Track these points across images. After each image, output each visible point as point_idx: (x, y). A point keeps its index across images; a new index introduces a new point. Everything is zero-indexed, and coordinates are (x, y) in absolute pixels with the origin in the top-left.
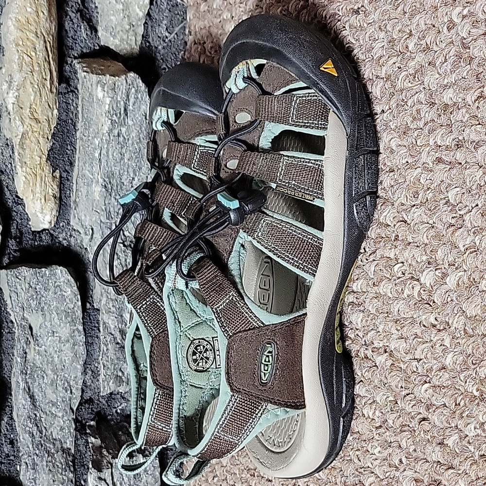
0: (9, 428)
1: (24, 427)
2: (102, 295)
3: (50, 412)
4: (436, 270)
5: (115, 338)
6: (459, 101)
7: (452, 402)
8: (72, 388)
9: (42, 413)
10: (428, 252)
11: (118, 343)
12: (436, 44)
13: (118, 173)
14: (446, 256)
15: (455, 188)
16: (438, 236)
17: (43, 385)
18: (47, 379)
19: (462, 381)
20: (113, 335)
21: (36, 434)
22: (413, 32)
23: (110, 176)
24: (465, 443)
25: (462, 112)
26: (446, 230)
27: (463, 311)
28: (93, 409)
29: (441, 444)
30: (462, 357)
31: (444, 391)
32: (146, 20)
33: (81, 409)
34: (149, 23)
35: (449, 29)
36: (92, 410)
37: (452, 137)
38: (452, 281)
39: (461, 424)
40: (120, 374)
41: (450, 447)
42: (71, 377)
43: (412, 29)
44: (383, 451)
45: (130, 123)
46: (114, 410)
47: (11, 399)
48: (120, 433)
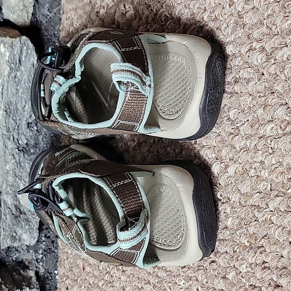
2: (3, 182)
4: (221, 163)
5: (11, 211)
6: (236, 53)
7: (231, 250)
10: (216, 152)
11: (13, 214)
12: (222, 16)
13: (14, 102)
14: (228, 154)
15: (234, 109)
16: (223, 141)
19: (238, 236)
20: (10, 209)
22: (207, 8)
23: (9, 104)
24: (239, 277)
25: (239, 60)
26: (228, 137)
27: (239, 190)
29: (224, 278)
30: (238, 220)
31: (226, 243)
32: (35, 3)
34: (37, 5)
35: (230, 6)
37: (232, 76)
38: (232, 171)
39: (237, 264)
40: (15, 234)
41: (230, 280)
43: (206, 7)
44: (186, 283)
45: (23, 69)
46: (11, 258)
48: (15, 273)
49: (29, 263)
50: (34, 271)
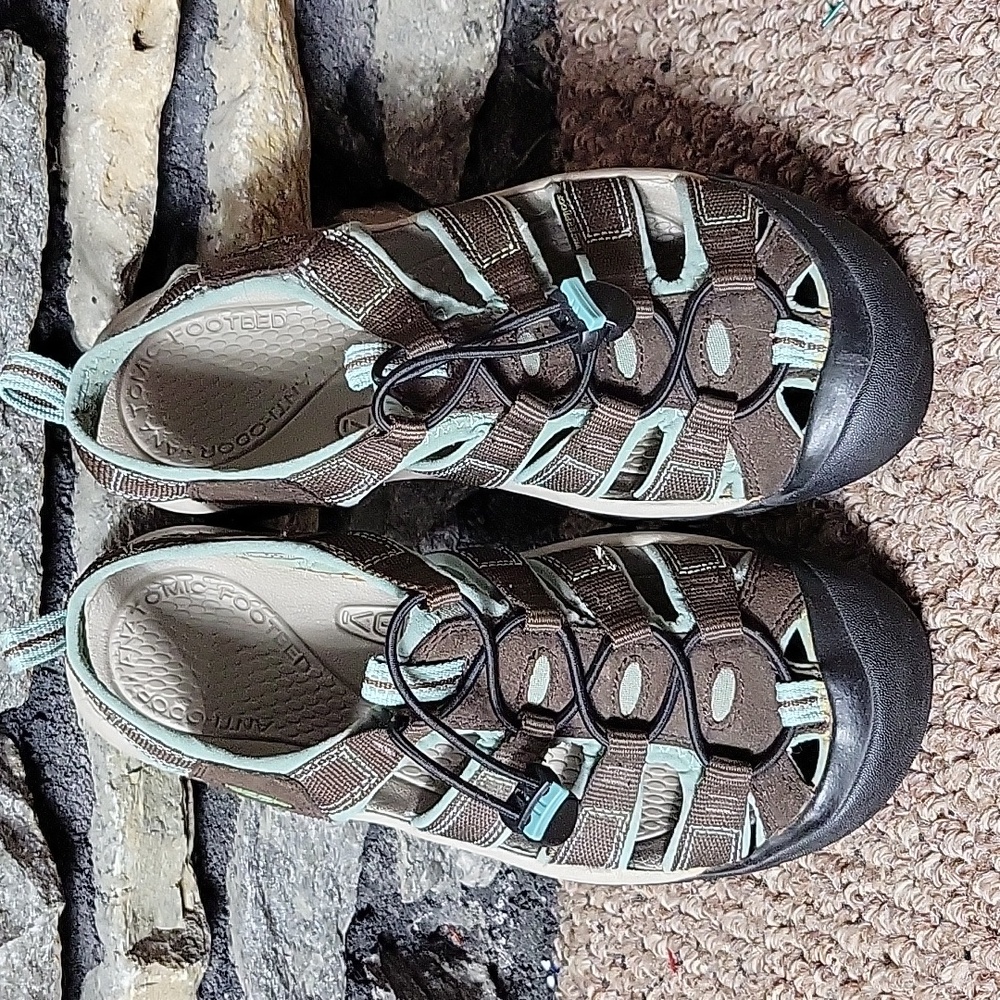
0: (221, 981)
1: (256, 979)
3: (301, 941)
8: (341, 890)
9: (287, 946)
17: (288, 889)
18: (295, 875)
21: (279, 992)
28: (375, 929)
32: (475, 128)
33: (354, 930)
36: (374, 932)
40: (438, 858)
42: (339, 867)
46: (410, 926)
47: (226, 921)
48: (427, 974)
49: (462, 940)
50: (485, 964)
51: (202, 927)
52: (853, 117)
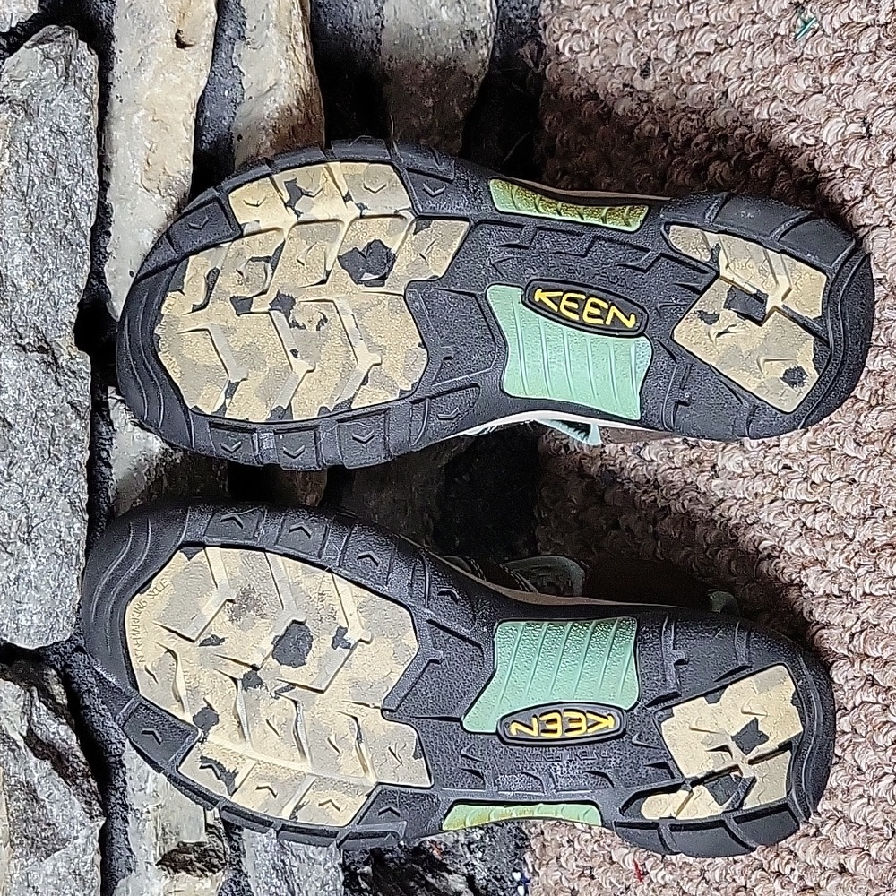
1: (267, 888)
3: (305, 854)
9: (294, 858)
47: (240, 835)
48: (412, 884)
49: (443, 853)
50: (464, 875)
51: (222, 841)
52: (822, 121)
